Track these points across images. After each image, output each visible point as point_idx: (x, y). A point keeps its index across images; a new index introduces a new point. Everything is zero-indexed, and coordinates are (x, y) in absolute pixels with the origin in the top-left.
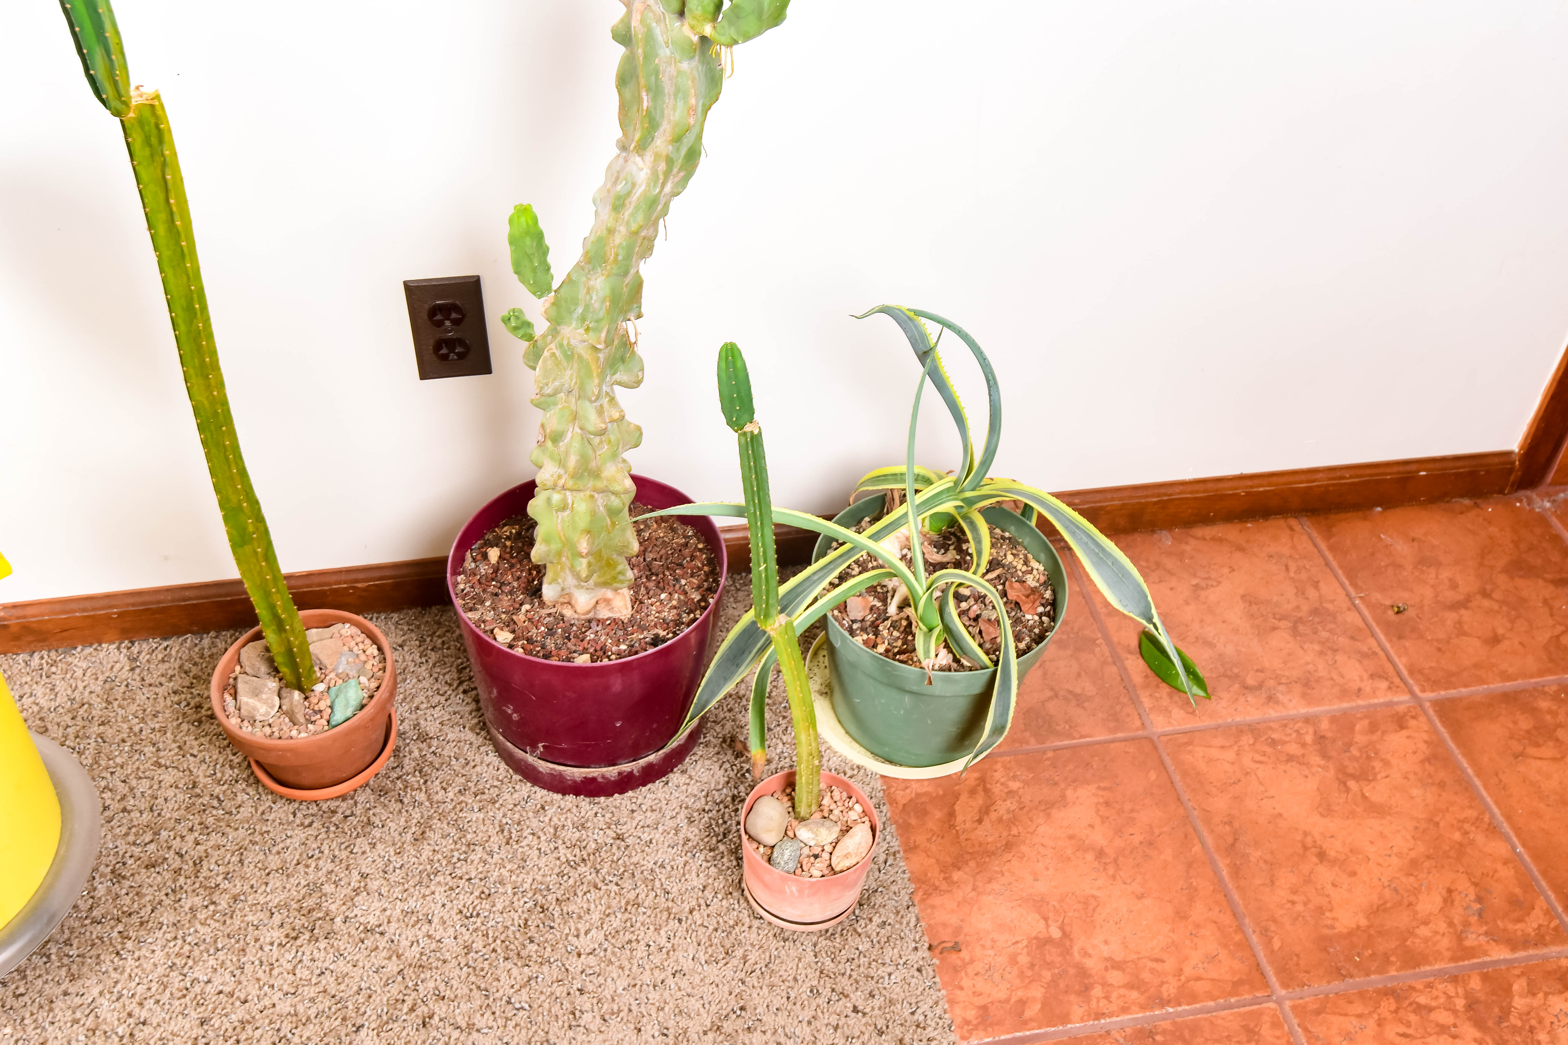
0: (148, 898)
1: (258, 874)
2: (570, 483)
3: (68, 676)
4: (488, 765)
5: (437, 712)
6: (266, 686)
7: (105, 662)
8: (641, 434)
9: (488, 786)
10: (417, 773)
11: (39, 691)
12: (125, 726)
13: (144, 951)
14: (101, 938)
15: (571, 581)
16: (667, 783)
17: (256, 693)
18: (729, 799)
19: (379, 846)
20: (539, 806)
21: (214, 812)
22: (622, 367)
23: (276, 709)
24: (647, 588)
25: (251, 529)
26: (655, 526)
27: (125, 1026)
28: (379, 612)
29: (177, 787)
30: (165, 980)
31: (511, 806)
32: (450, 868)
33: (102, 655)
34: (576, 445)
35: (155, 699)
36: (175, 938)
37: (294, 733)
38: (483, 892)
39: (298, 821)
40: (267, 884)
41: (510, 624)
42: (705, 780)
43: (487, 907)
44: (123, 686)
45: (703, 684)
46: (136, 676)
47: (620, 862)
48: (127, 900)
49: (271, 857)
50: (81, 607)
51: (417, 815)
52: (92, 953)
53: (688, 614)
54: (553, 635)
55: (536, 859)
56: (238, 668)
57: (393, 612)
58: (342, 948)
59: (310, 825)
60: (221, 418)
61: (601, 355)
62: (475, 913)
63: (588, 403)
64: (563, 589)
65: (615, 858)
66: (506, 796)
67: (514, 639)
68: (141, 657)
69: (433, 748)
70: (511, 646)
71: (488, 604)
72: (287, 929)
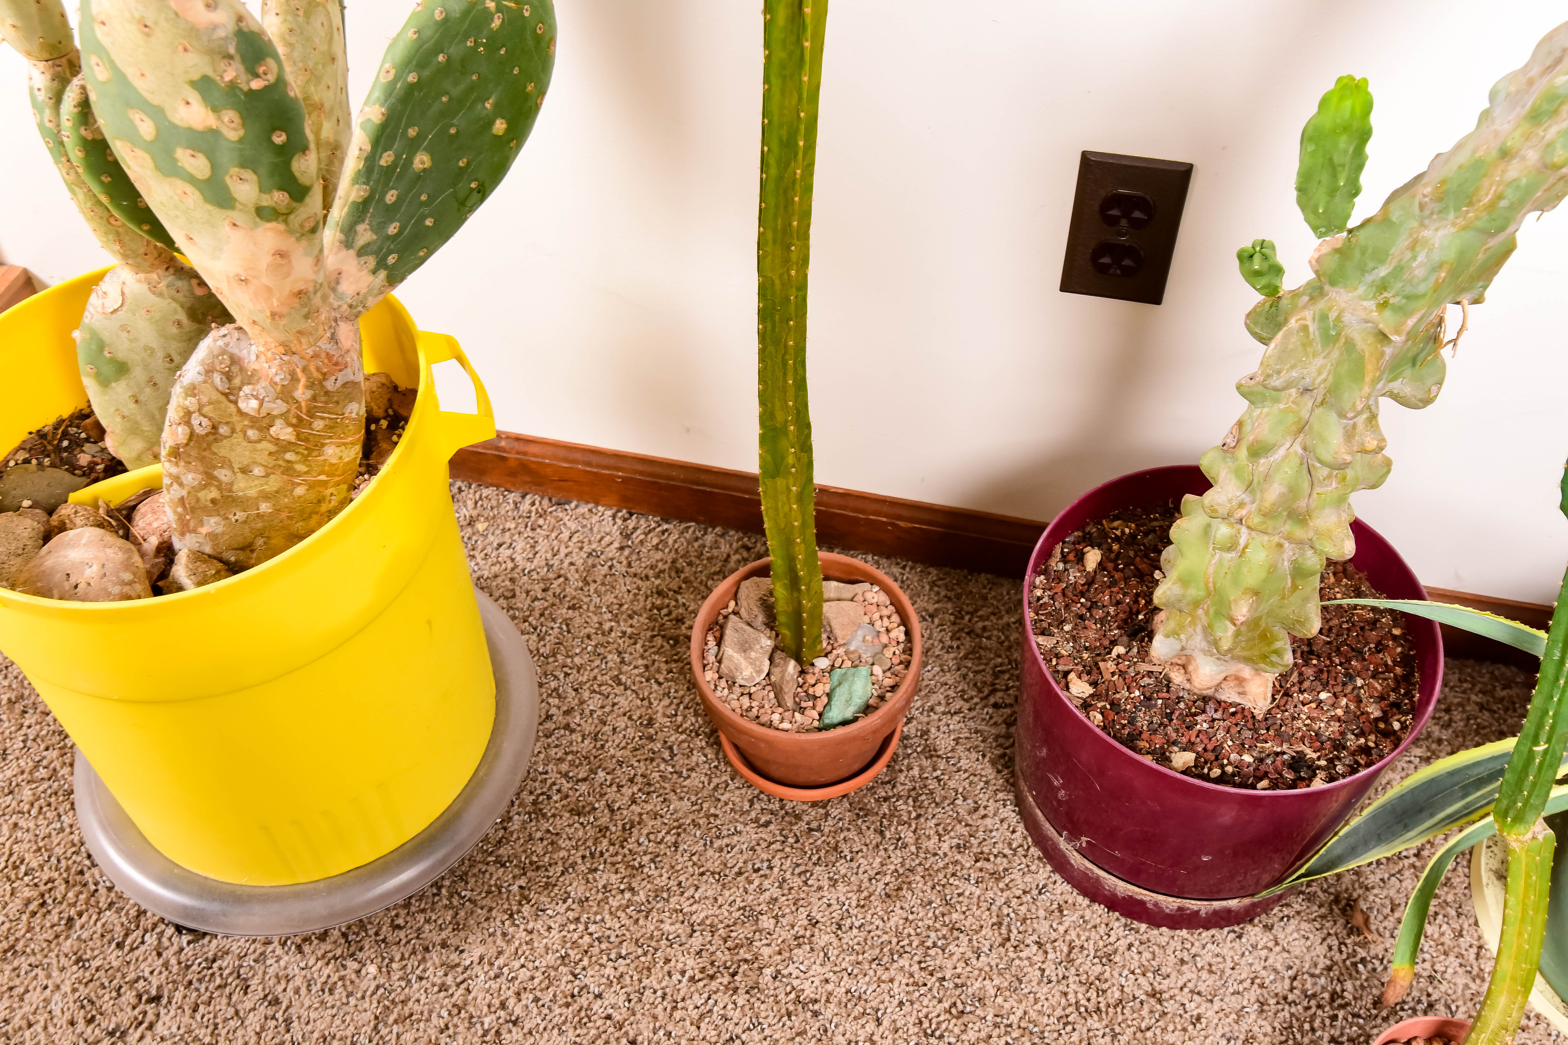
0: (563, 853)
1: (691, 869)
2: (1256, 520)
3: (554, 535)
4: (1002, 821)
5: (954, 722)
6: (758, 641)
7: (595, 530)
8: (1389, 471)
9: (995, 851)
10: (910, 801)
11: (520, 545)
12: (595, 619)
13: (539, 925)
14: (499, 888)
15: (1198, 641)
16: (1240, 937)
17: (745, 647)
18: (1326, 995)
19: (841, 887)
20: (1055, 906)
21: (662, 766)
22: (1408, 372)
23: (763, 675)
24: (1301, 674)
25: (791, 460)
26: (1332, 580)
27: (493, 1017)
28: (915, 561)
29: (630, 718)
30: (553, 974)
31: (1019, 893)
32: (920, 952)
33: (595, 519)
34: (1288, 471)
35: (635, 595)
36: (577, 920)
37: (776, 717)
38: (955, 1004)
39: (753, 815)
40: (697, 888)
41: (1091, 671)
42: (1297, 952)
43: (957, 1030)
44: (606, 567)
45: (1341, 833)
46: (623, 559)
47: (1149, 1034)
48: (539, 848)
49: (710, 852)
50: (586, 459)
51: (896, 858)
52: (484, 902)
53: (1357, 736)
54: (1149, 708)
55: (1034, 983)
56: (732, 604)
57: (932, 565)
58: (763, 1014)
59: (767, 824)
60: (792, 308)
61: (1388, 351)
62: (938, 1033)
63: (1333, 417)
64: (1183, 649)
65: (1143, 1026)
66: (1016, 875)
67: (1092, 696)
68: (634, 536)
69: (939, 772)
70: (1086, 706)
71: (1067, 628)
72: (704, 961)
